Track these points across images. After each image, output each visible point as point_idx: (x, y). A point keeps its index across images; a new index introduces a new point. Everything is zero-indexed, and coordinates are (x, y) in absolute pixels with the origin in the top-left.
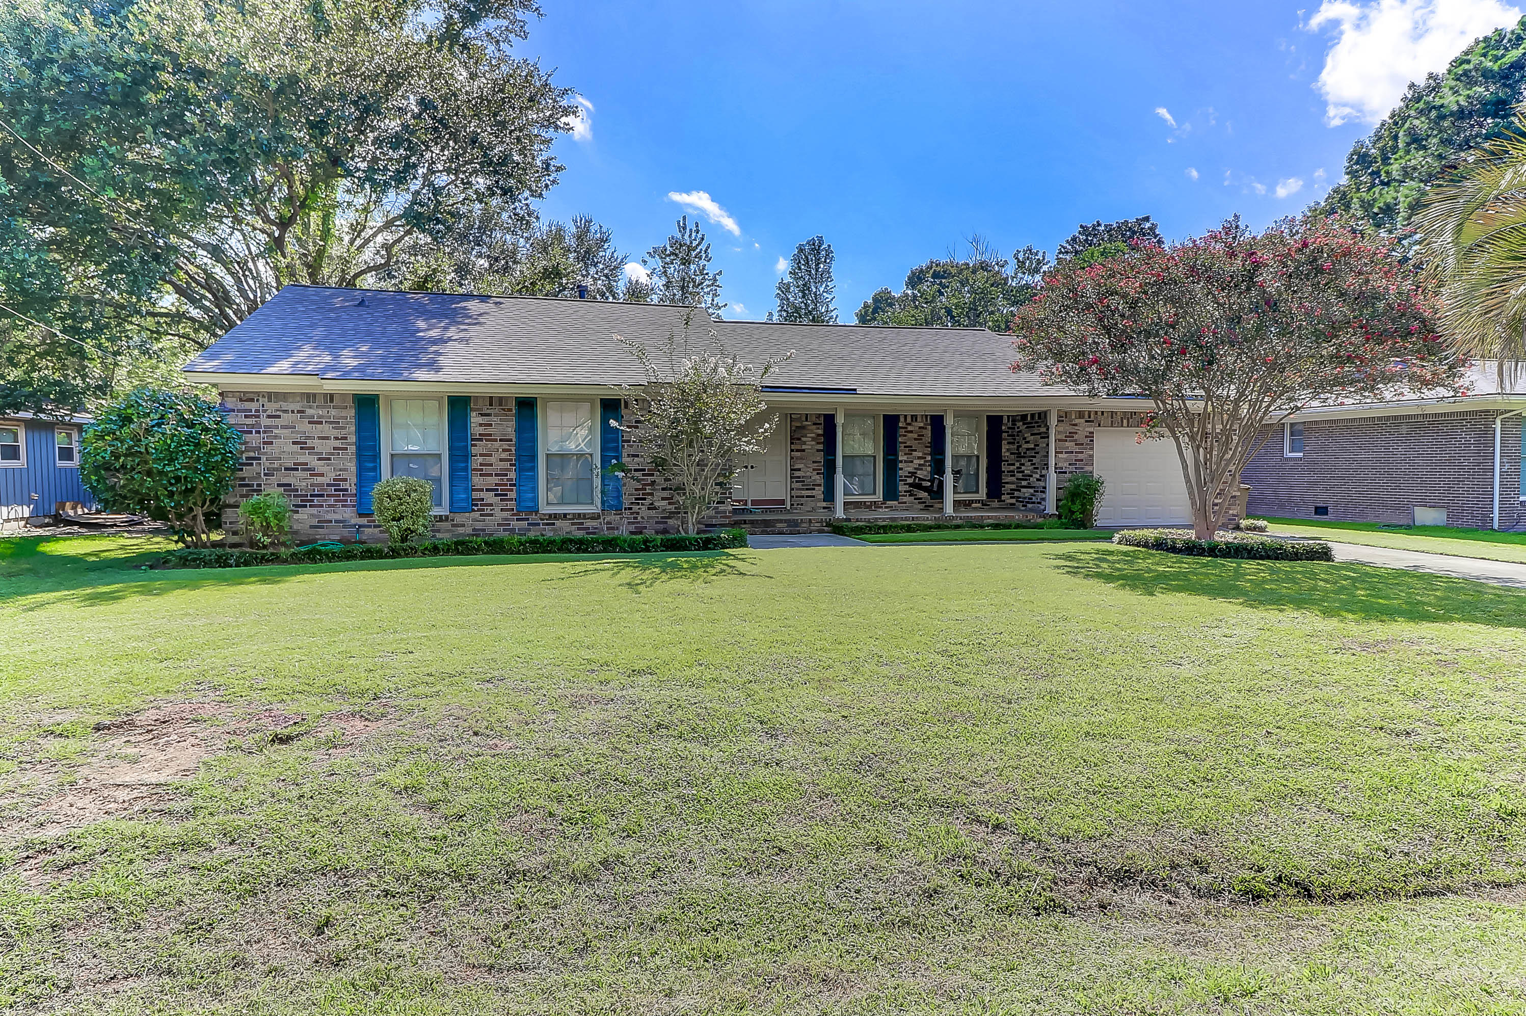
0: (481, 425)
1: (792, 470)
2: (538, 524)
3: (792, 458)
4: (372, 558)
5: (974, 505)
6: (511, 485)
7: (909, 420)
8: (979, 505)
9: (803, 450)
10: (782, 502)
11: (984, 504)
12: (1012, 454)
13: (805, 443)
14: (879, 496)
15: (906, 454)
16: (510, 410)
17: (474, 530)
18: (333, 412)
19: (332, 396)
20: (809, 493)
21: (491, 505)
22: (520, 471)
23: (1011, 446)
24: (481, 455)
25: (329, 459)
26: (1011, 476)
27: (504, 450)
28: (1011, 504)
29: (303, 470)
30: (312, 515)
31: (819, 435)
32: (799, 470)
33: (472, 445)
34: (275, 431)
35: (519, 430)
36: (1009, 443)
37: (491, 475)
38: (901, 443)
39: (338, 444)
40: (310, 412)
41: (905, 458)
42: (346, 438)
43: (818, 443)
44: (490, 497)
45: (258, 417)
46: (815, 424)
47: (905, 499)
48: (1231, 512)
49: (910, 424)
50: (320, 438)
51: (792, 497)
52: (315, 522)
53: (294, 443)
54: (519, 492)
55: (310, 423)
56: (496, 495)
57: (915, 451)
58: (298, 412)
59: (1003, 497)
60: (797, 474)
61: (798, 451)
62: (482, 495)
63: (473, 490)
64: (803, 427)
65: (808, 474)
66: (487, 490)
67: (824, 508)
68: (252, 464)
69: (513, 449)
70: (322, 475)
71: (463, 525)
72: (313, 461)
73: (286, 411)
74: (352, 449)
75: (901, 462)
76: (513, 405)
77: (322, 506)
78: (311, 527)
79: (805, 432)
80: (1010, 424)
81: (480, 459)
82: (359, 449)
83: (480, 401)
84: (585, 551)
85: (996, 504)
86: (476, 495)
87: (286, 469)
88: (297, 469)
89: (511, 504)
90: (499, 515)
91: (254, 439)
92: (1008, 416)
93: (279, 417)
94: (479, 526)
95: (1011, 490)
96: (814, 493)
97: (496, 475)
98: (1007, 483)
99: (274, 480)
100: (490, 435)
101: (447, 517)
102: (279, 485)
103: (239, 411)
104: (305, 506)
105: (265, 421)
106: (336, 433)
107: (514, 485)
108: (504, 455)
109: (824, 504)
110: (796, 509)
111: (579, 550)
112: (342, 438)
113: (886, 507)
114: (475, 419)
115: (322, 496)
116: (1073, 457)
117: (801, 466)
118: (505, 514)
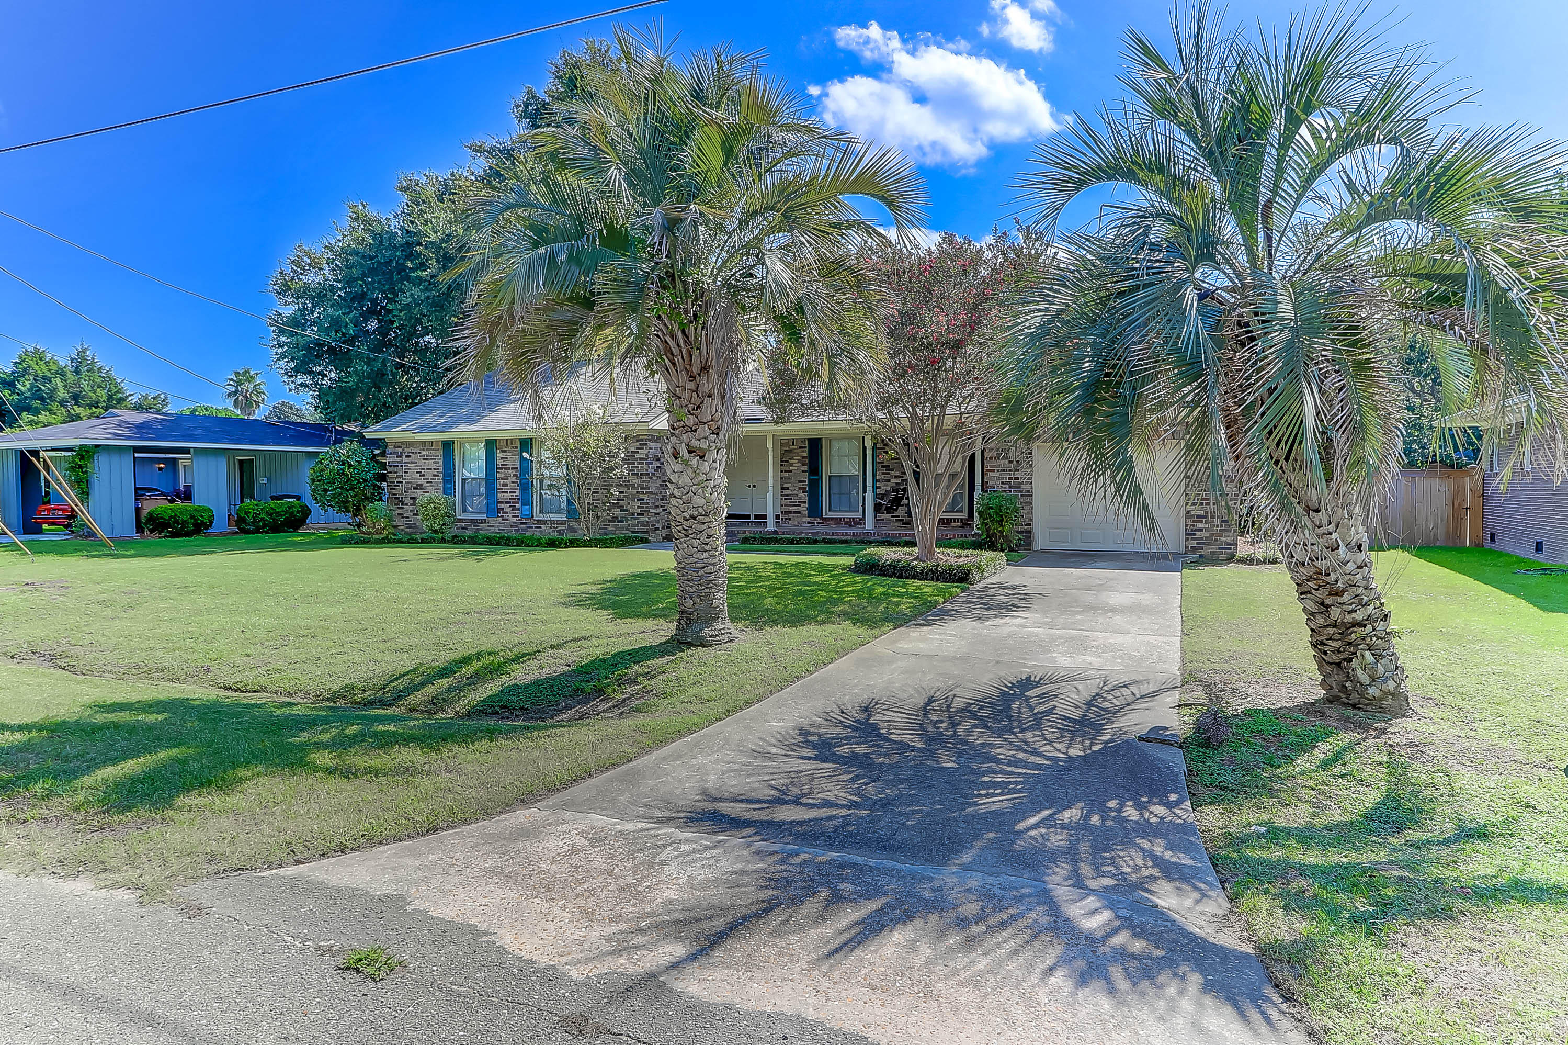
0: (502, 458)
1: (782, 489)
2: (533, 526)
3: (782, 478)
6: (517, 499)
7: (886, 441)
9: (791, 471)
11: (964, 523)
13: (792, 465)
14: (861, 514)
15: (882, 473)
16: (517, 447)
17: (500, 529)
18: (433, 453)
19: (433, 442)
20: (796, 509)
21: (507, 513)
22: (522, 489)
24: (502, 479)
25: (432, 482)
27: (514, 475)
29: (421, 489)
31: (804, 457)
32: (787, 488)
33: (497, 472)
34: (409, 465)
35: (521, 461)
37: (507, 492)
38: (879, 463)
39: (435, 472)
40: (423, 453)
41: (881, 477)
43: (803, 465)
44: (507, 508)
45: (401, 456)
46: (800, 447)
47: (882, 516)
49: (887, 445)
50: (428, 469)
51: (782, 512)
53: (417, 472)
54: (523, 505)
55: (423, 459)
56: (510, 506)
57: (892, 470)
58: (419, 453)
60: (786, 492)
61: (786, 472)
62: (503, 506)
63: (498, 502)
64: (791, 451)
65: (795, 492)
66: (506, 503)
67: (809, 523)
68: (399, 486)
69: (518, 474)
70: (428, 492)
71: (494, 526)
72: (425, 484)
73: (413, 453)
74: (442, 476)
75: (878, 481)
76: (519, 444)
79: (793, 454)
81: (502, 482)
82: (445, 475)
83: (502, 442)
86: (500, 506)
87: (414, 488)
88: (418, 489)
89: (519, 513)
90: (512, 520)
91: (400, 471)
93: (410, 456)
94: (502, 526)
96: (800, 509)
97: (510, 492)
99: (408, 495)
100: (507, 465)
101: (485, 521)
102: (411, 499)
103: (394, 453)
105: (405, 460)
106: (434, 465)
107: (520, 499)
108: (514, 479)
109: (809, 519)
110: (785, 523)
112: (437, 469)
114: (499, 455)
116: (1007, 475)
117: (789, 485)
118: (514, 519)
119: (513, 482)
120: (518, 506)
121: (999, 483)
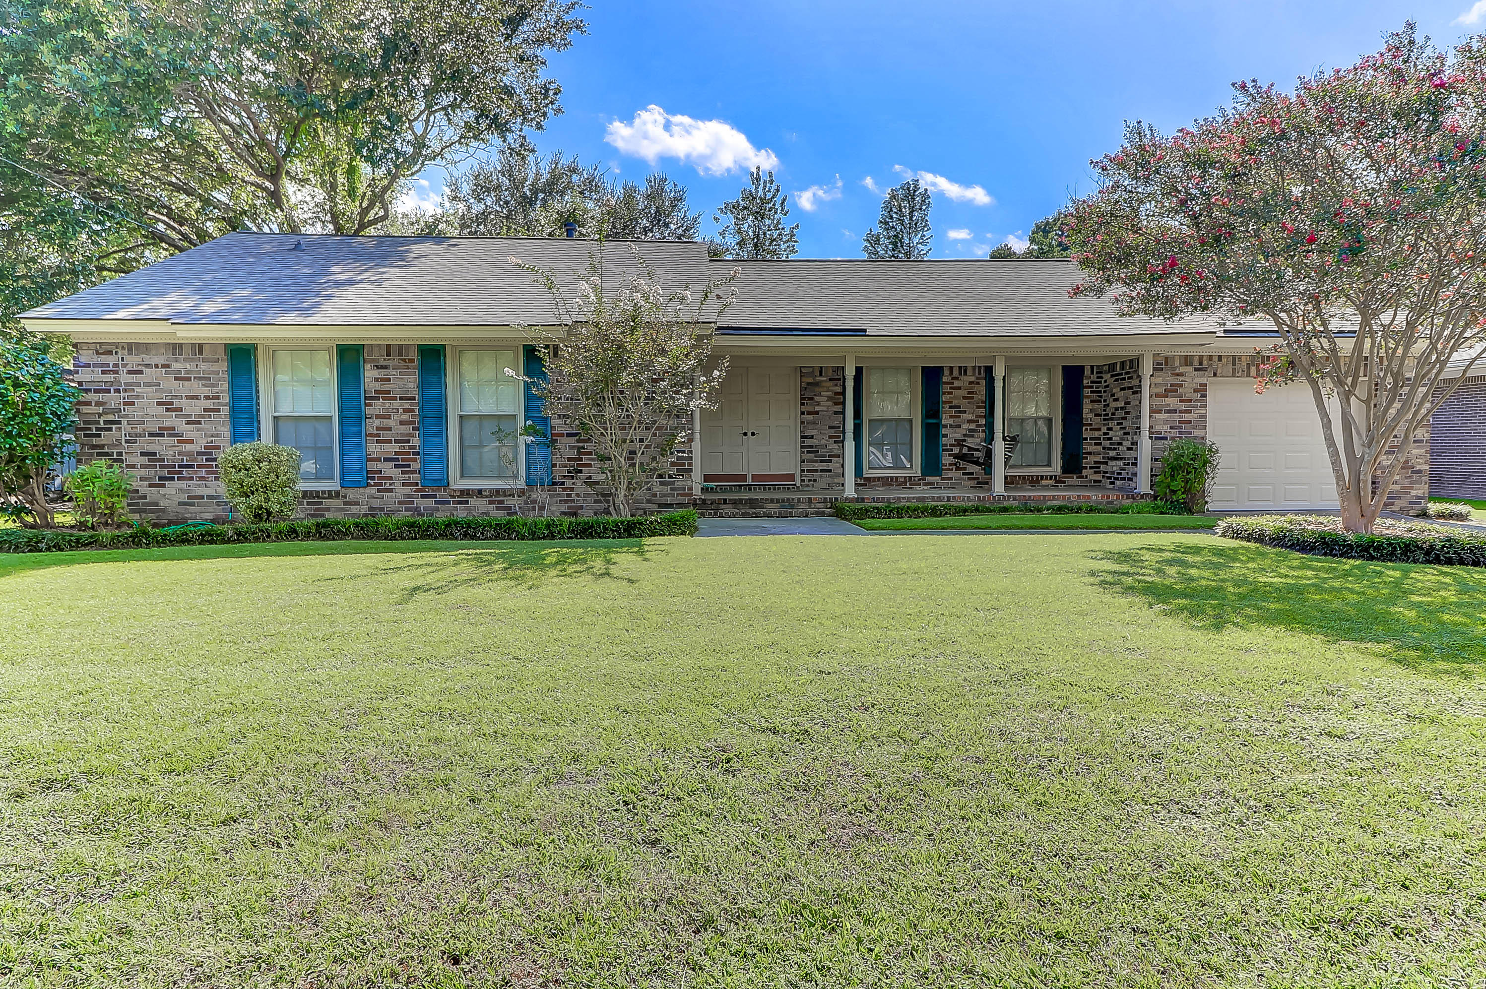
0: (377, 380)
1: (802, 437)
2: (448, 503)
3: (802, 423)
4: (211, 542)
5: (1044, 482)
6: (414, 454)
7: (956, 373)
8: (1052, 482)
9: (817, 413)
10: (791, 477)
11: (1058, 480)
12: (1096, 415)
13: (818, 404)
14: (917, 471)
15: (951, 417)
16: (412, 361)
17: (371, 508)
18: (203, 366)
19: (201, 347)
20: (824, 466)
21: (391, 478)
22: (424, 436)
23: (1096, 406)
24: (377, 417)
25: (199, 423)
26: (1096, 444)
27: (405, 411)
28: (1095, 481)
29: (170, 435)
30: (181, 490)
31: (837, 393)
32: (812, 437)
33: (366, 404)
34: (137, 389)
35: (423, 386)
36: (1092, 401)
37: (390, 441)
38: (944, 402)
39: (209, 404)
40: (176, 366)
41: (950, 421)
42: (218, 398)
43: (836, 404)
44: (388, 469)
45: (116, 372)
46: (830, 380)
47: (950, 474)
48: (1414, 493)
49: (957, 378)
50: (188, 397)
51: (803, 471)
52: (184, 498)
53: (159, 404)
54: (424, 463)
55: (176, 379)
56: (396, 466)
57: (965, 412)
58: (164, 366)
59: (1085, 472)
60: (809, 442)
61: (809, 413)
62: (380, 466)
63: (368, 460)
64: (817, 384)
65: (823, 442)
66: (386, 460)
67: (842, 485)
68: (110, 429)
69: (416, 408)
70: (191, 442)
71: (357, 503)
72: (181, 425)
73: (148, 366)
74: (225, 410)
75: (945, 426)
76: (414, 355)
77: (191, 479)
78: (181, 504)
79: (817, 389)
80: (1094, 377)
81: (377, 423)
82: (233, 410)
83: (376, 349)
84: (474, 537)
85: (1074, 480)
86: (373, 466)
87: (151, 435)
88: (162, 435)
89: (415, 477)
90: (401, 491)
91: (113, 400)
92: (1092, 367)
93: (141, 372)
94: (376, 503)
95: (1096, 462)
96: (830, 466)
97: (396, 441)
98: (1090, 453)
99: (136, 448)
100: (389, 392)
101: (338, 494)
102: (142, 454)
103: (95, 365)
104: (173, 479)
105: (124, 378)
106: (207, 391)
107: (418, 454)
108: (406, 417)
110: (807, 486)
111: (465, 536)
112: (215, 398)
113: (925, 485)
114: (369, 374)
115: (191, 466)
116: (1176, 417)
117: (814, 432)
118: (408, 490)
119: (402, 423)
120: (416, 466)
121: (1166, 428)
